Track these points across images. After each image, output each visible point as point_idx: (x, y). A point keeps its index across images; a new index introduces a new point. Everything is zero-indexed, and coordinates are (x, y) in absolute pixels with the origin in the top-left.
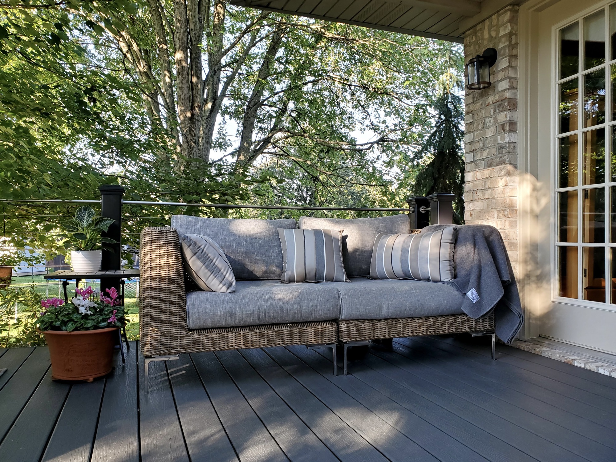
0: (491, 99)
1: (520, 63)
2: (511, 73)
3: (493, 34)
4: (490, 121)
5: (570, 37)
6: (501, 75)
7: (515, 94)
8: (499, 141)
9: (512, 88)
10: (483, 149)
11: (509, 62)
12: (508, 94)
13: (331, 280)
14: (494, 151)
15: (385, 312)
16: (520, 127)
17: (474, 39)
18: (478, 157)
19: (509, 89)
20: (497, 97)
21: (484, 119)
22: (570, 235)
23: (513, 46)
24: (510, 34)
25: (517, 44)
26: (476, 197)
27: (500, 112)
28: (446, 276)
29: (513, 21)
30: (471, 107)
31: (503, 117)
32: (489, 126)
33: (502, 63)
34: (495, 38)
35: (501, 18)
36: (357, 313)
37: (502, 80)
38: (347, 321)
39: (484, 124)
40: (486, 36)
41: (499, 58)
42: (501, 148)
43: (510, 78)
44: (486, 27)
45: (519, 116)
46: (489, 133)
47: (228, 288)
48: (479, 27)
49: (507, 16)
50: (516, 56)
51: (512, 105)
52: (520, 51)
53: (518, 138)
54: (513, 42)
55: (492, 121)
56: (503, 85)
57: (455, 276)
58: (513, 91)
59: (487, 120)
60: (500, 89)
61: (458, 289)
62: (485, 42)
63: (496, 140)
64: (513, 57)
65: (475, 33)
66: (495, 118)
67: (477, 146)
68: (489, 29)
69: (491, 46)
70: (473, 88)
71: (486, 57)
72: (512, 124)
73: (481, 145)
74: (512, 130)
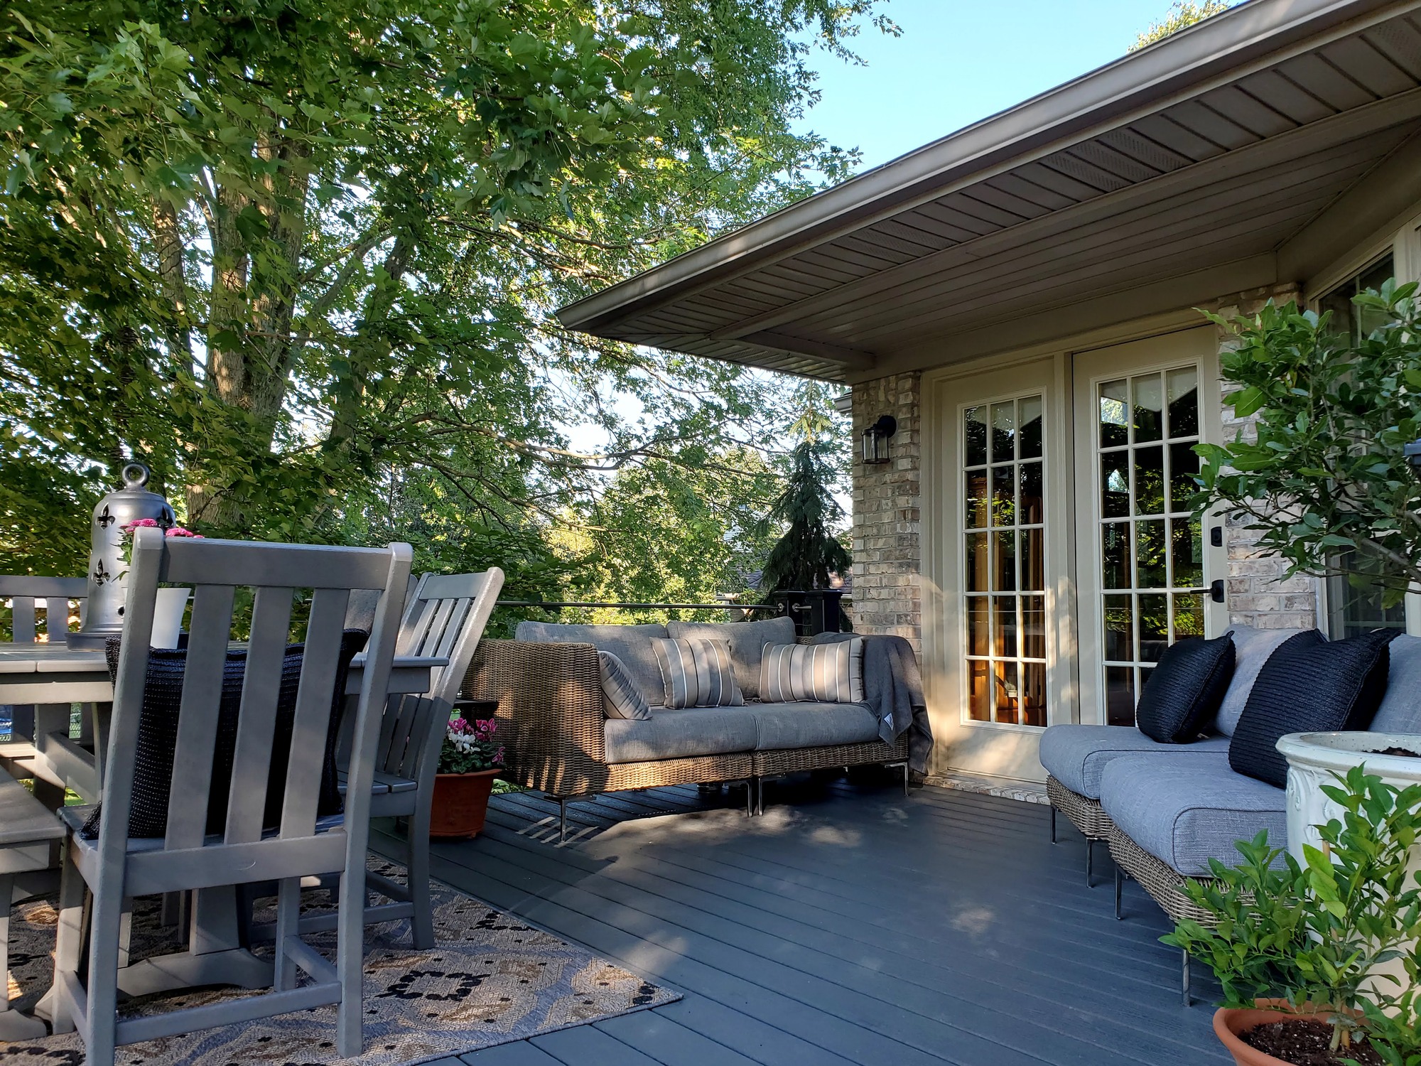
0: (888, 478)
1: (922, 439)
2: (914, 452)
3: (892, 399)
4: (886, 504)
5: (977, 418)
6: (901, 451)
7: (918, 475)
8: (899, 530)
9: (914, 468)
10: (878, 536)
11: (911, 438)
12: (910, 476)
13: (726, 704)
14: (892, 541)
15: (802, 741)
16: (923, 515)
17: (865, 397)
18: (871, 545)
19: (911, 470)
20: (896, 476)
21: (879, 499)
22: (981, 647)
23: (915, 419)
24: (913, 405)
25: (919, 416)
26: (869, 596)
27: (900, 495)
28: (856, 697)
29: (915, 389)
30: (861, 482)
31: (903, 502)
32: (886, 511)
33: (903, 438)
34: (894, 405)
35: (900, 383)
36: (774, 742)
37: (902, 457)
38: (763, 751)
39: (879, 506)
40: (882, 398)
41: (898, 431)
42: (901, 538)
43: (912, 457)
44: (882, 388)
45: (922, 502)
46: (887, 518)
48: (872, 384)
49: (908, 384)
50: (918, 431)
51: (914, 489)
52: (923, 425)
53: (920, 528)
54: (916, 415)
55: (890, 504)
56: (904, 464)
57: (865, 697)
58: (916, 472)
59: (884, 502)
60: (900, 468)
61: (873, 712)
62: (881, 406)
63: (895, 529)
64: (915, 432)
65: (867, 390)
66: (893, 501)
67: (869, 531)
68: (886, 392)
69: (888, 413)
70: (868, 462)
71: (886, 427)
72: (915, 511)
73: (875, 531)
74: (915, 519)
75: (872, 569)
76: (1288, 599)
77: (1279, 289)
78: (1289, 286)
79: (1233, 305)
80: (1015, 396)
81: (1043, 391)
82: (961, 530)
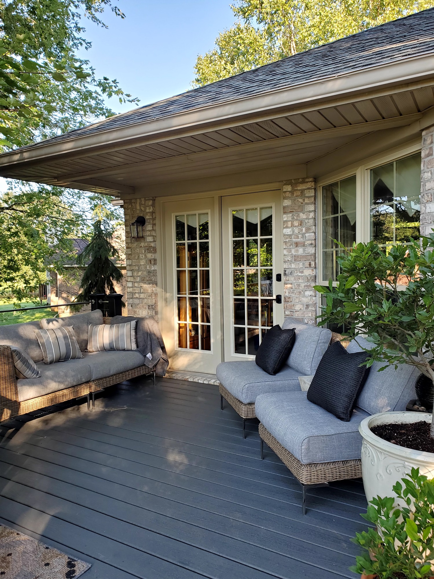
0: (142, 244)
1: (157, 228)
2: (154, 234)
3: (143, 209)
4: (142, 256)
5: (181, 219)
6: (148, 233)
7: (156, 244)
8: (148, 268)
9: (154, 241)
10: (138, 270)
11: (153, 228)
12: (152, 245)
13: (74, 358)
14: (145, 273)
16: (158, 262)
17: (130, 207)
18: (135, 274)
19: (153, 242)
20: (146, 244)
21: (138, 254)
22: (183, 318)
23: (154, 219)
24: (153, 213)
25: (155, 217)
26: (135, 297)
27: (148, 252)
28: (134, 346)
29: (153, 205)
30: (130, 245)
31: (149, 256)
32: (142, 259)
33: (149, 227)
34: (144, 212)
35: (147, 202)
37: (149, 236)
38: (94, 380)
39: (138, 257)
40: (138, 208)
41: (146, 224)
42: (149, 272)
43: (153, 236)
44: (138, 203)
45: (157, 256)
46: (142, 262)
47: (37, 375)
48: (133, 201)
49: (150, 203)
50: (155, 224)
51: (154, 250)
52: (157, 222)
53: (157, 268)
54: (154, 217)
55: (144, 256)
56: (150, 239)
57: (137, 347)
58: (155, 243)
59: (141, 255)
60: (148, 240)
61: (141, 354)
62: (138, 212)
63: (146, 268)
64: (154, 225)
65: (131, 203)
66: (145, 255)
67: (134, 268)
68: (141, 204)
69: (142, 215)
70: (133, 237)
71: (141, 221)
72: (155, 260)
73: (137, 268)
74: (155, 264)
75: (136, 285)
76: (307, 305)
77: (307, 180)
78: (311, 179)
79: (289, 185)
80: (197, 212)
81: (209, 211)
82: (175, 269)
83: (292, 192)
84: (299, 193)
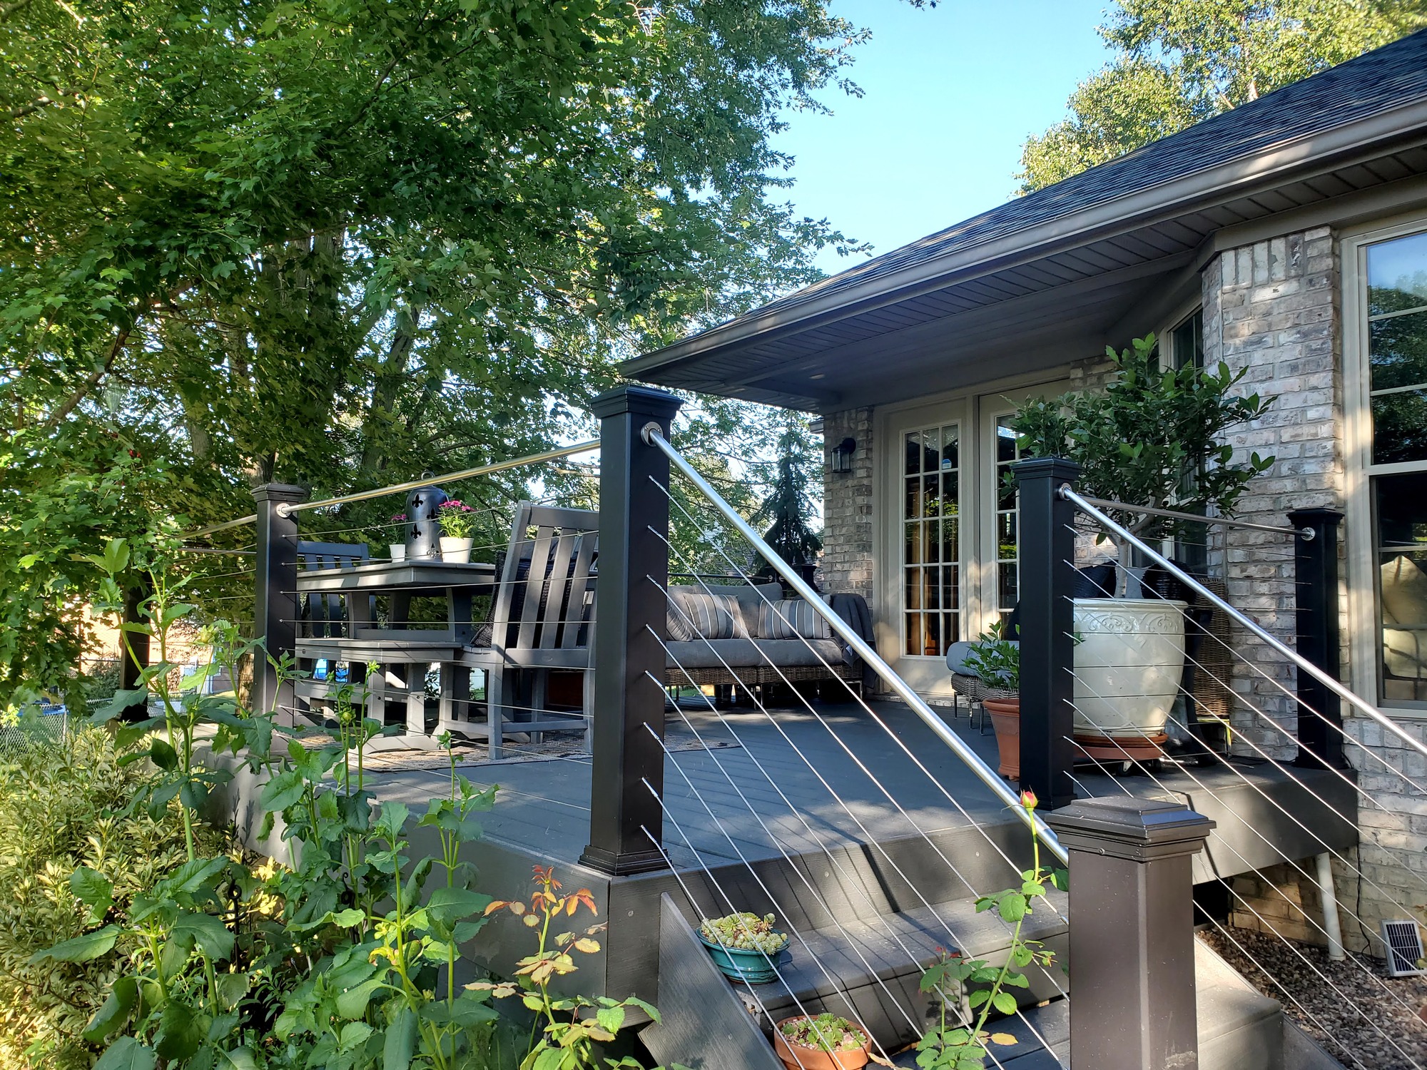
0: (850, 483)
1: (875, 455)
2: (868, 464)
3: (853, 426)
4: (848, 502)
5: (914, 439)
6: (859, 464)
7: (871, 481)
8: (857, 521)
9: (869, 476)
10: (842, 526)
11: (867, 454)
12: (865, 482)
14: (852, 529)
15: (790, 661)
16: (874, 510)
17: (833, 424)
18: (837, 532)
19: (866, 477)
20: (856, 482)
21: (843, 499)
22: (915, 603)
23: (870, 441)
24: (869, 431)
25: (872, 439)
26: (835, 569)
27: (858, 495)
28: (826, 635)
29: (869, 419)
30: (830, 486)
31: (861, 500)
32: (848, 507)
33: (861, 454)
34: (854, 430)
35: (859, 414)
37: (860, 468)
38: (763, 667)
39: (843, 503)
40: (846, 425)
41: (858, 449)
42: (859, 527)
43: (867, 468)
44: (846, 418)
45: (874, 500)
46: (849, 512)
47: (688, 637)
48: (838, 415)
49: (865, 415)
50: (871, 449)
51: (869, 491)
52: (875, 445)
53: (872, 519)
54: (870, 437)
55: (851, 502)
56: (861, 473)
57: (833, 634)
58: (870, 479)
59: (846, 500)
60: (858, 476)
61: (838, 645)
62: (845, 431)
64: (869, 450)
65: (835, 419)
66: (853, 500)
67: (836, 522)
68: (849, 419)
69: (850, 436)
70: (835, 472)
71: (848, 447)
72: (869, 507)
73: (840, 522)
74: (869, 513)
75: (838, 549)
79: (1079, 367)
80: (940, 425)
81: (959, 422)
82: (902, 520)
83: (1084, 379)
84: (1094, 380)
